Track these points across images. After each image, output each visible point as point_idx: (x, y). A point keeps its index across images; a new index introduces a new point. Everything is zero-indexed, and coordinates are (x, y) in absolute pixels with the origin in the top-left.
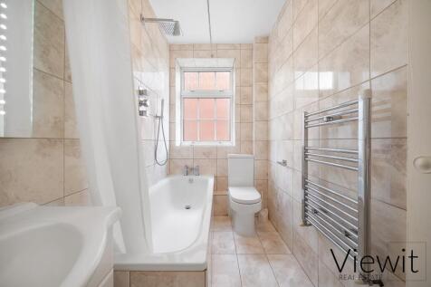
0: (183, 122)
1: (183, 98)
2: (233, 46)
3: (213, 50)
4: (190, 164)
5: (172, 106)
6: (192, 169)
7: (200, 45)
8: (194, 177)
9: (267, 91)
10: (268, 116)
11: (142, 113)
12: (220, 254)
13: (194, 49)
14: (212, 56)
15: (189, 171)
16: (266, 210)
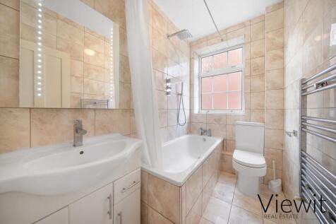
0: (201, 96)
1: (200, 78)
2: (243, 25)
3: (222, 35)
4: (204, 127)
5: (191, 85)
6: (205, 131)
7: (212, 35)
8: (206, 137)
9: (282, 58)
10: (284, 83)
11: (168, 93)
12: (217, 198)
13: (208, 39)
14: (222, 40)
15: (203, 132)
16: (280, 181)
